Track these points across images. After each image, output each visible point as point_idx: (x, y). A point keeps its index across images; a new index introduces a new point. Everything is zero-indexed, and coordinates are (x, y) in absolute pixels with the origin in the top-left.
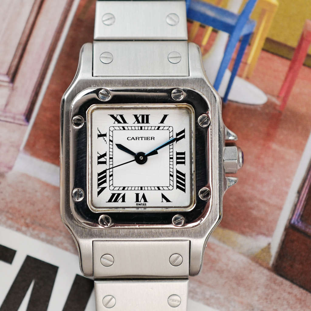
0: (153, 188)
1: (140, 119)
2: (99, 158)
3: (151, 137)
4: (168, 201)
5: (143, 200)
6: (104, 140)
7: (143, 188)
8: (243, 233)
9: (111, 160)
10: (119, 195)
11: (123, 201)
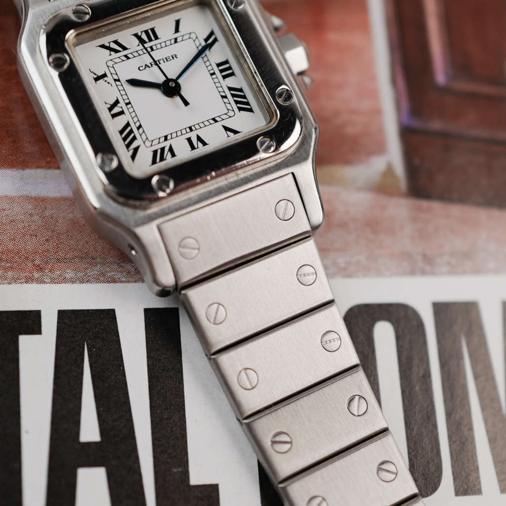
0: (207, 123)
1: (144, 37)
2: (110, 109)
3: (172, 56)
4: (235, 132)
5: (200, 145)
6: (106, 83)
7: (193, 128)
8: (347, 162)
9: (129, 106)
10: (163, 149)
11: (173, 155)
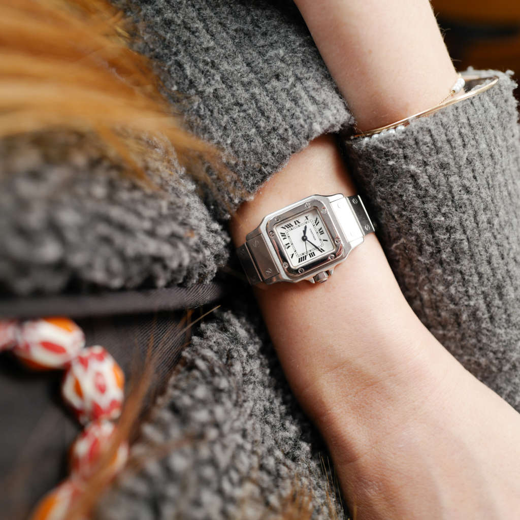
0: (294, 249)
1: (321, 231)
2: (297, 221)
3: (315, 239)
4: (292, 257)
5: (287, 247)
6: (305, 220)
7: (292, 245)
9: (298, 226)
10: (285, 236)
11: (284, 239)
